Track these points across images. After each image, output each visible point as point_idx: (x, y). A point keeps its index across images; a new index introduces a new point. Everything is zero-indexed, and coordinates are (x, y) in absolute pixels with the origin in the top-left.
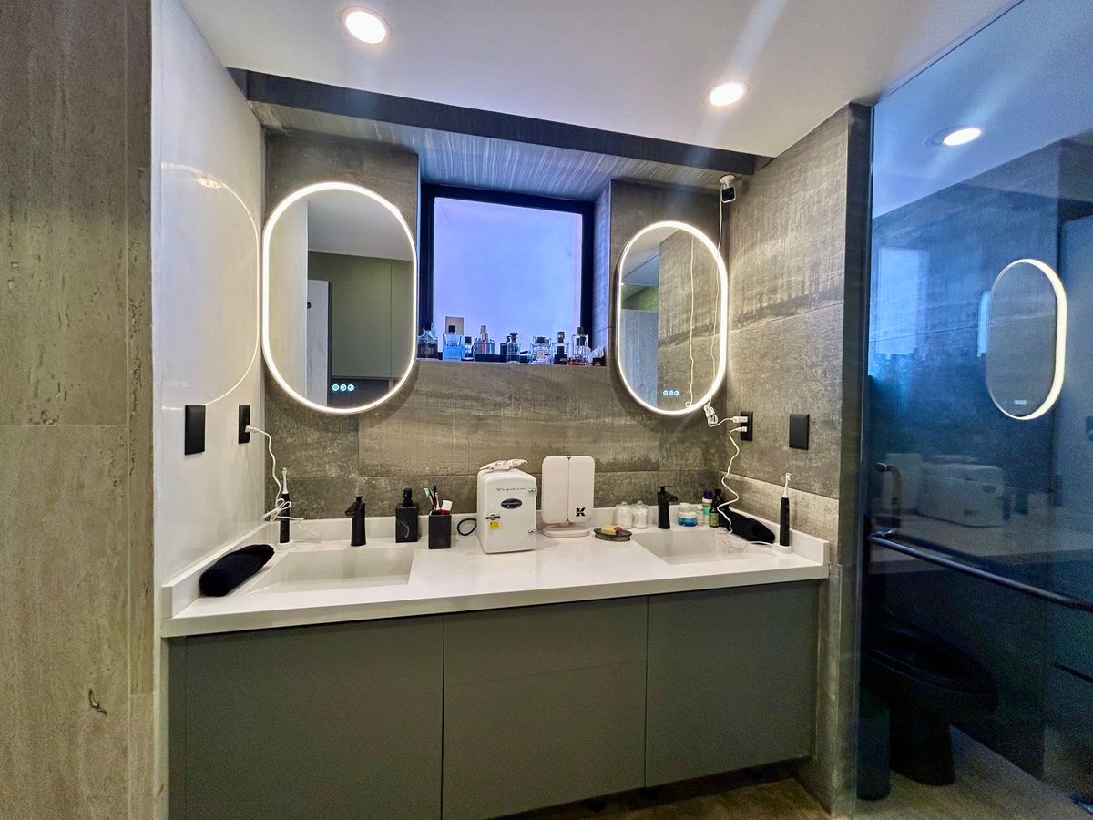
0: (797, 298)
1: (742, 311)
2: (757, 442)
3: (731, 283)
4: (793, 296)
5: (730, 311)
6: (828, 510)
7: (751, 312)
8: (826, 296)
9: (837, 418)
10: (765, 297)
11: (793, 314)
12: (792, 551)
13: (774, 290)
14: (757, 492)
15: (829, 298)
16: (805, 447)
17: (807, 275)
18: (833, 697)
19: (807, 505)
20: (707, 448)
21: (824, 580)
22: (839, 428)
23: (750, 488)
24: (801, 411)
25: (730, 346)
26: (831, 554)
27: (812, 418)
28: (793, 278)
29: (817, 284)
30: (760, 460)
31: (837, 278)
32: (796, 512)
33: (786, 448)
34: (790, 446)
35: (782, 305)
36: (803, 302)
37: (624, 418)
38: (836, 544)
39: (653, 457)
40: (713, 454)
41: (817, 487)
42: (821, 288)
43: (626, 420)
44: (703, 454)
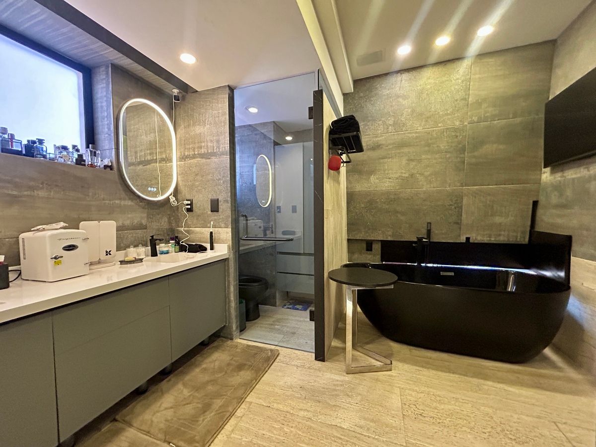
0: (211, 152)
1: (184, 154)
2: (196, 212)
3: (177, 140)
4: (209, 151)
5: (178, 153)
6: (227, 233)
7: (190, 155)
8: (223, 154)
9: (229, 199)
10: (196, 150)
11: (209, 159)
12: (215, 252)
13: (201, 148)
14: (197, 233)
15: (224, 155)
16: (217, 211)
17: (215, 144)
18: (232, 299)
19: (219, 233)
20: (170, 217)
21: (227, 258)
22: (230, 202)
23: (193, 232)
24: (215, 197)
25: (178, 169)
26: (229, 248)
27: (219, 199)
28: (209, 144)
29: (219, 149)
30: (197, 219)
31: (226, 148)
32: (215, 237)
33: (209, 212)
34: (212, 211)
35: (204, 154)
36: (213, 154)
37: (127, 201)
38: (231, 244)
39: (144, 222)
40: (172, 220)
41: (223, 225)
42: (221, 150)
43: (128, 202)
44: (168, 220)
